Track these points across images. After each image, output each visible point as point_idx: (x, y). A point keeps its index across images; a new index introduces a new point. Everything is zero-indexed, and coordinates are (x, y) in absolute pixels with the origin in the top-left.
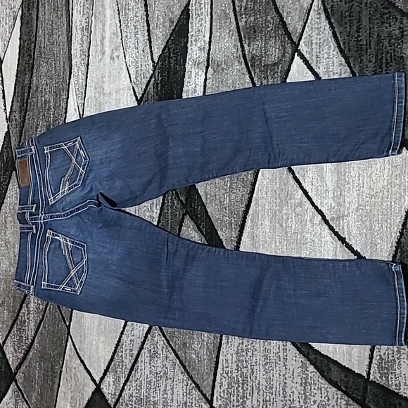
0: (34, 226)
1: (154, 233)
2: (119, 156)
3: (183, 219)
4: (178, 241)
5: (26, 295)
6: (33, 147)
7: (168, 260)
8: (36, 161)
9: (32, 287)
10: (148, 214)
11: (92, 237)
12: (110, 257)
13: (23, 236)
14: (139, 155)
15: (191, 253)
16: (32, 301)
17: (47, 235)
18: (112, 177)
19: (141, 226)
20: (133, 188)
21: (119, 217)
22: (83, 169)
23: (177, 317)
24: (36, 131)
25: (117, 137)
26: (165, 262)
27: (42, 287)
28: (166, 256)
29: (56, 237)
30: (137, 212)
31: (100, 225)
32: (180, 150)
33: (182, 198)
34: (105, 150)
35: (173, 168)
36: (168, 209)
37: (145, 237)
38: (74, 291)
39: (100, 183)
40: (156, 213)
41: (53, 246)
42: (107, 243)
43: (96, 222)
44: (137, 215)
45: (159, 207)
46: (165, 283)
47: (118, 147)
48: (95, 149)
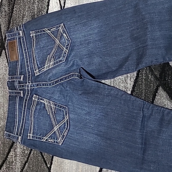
0: (22, 92)
1: (130, 100)
2: (97, 39)
3: (157, 90)
4: (153, 107)
5: (13, 143)
6: (21, 32)
7: (143, 123)
8: (24, 42)
9: (20, 137)
10: (122, 85)
11: (72, 101)
12: (88, 118)
13: (12, 99)
14: (115, 38)
15: (166, 118)
16: (19, 147)
17: (33, 99)
18: (90, 55)
19: (117, 95)
20: (109, 64)
21: (99, 87)
22: (67, 48)
23: (152, 168)
24: (23, 19)
25: (95, 24)
26: (140, 124)
27: (28, 138)
28: (141, 119)
29: (41, 101)
30: (112, 83)
31: (80, 92)
32: (158, 33)
33: (156, 73)
34: (83, 34)
35: (152, 48)
36: (142, 82)
37: (121, 103)
38: (57, 142)
39: (81, 60)
40: (130, 84)
41: (38, 107)
42: (86, 106)
43: (76, 90)
44: (112, 85)
45: (133, 80)
46: (139, 141)
47: (96, 31)
48: (76, 33)
